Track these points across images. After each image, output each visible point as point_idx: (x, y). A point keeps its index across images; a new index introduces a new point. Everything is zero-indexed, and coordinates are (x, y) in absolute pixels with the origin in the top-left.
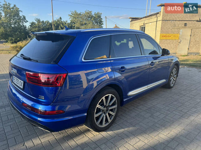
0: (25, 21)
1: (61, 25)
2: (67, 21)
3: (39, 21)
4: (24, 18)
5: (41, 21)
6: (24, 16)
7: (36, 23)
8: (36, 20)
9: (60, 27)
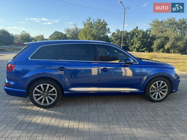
0: (108, 32)
1: (137, 34)
2: (143, 30)
3: (118, 31)
4: (109, 30)
5: (121, 31)
6: (108, 28)
7: (116, 33)
8: (116, 31)
9: (135, 35)
